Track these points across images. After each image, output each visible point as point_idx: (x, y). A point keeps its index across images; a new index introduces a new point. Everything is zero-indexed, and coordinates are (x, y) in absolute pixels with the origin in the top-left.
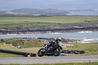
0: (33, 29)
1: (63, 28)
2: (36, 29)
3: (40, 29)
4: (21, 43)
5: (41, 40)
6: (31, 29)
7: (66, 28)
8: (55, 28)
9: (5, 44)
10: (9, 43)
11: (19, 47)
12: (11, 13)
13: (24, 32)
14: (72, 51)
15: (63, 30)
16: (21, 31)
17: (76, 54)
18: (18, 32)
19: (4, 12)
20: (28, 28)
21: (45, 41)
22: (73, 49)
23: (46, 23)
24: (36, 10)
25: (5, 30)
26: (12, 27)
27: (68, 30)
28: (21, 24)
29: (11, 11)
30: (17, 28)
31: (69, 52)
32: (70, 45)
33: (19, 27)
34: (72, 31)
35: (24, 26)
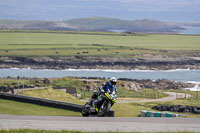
0: (110, 60)
1: (172, 59)
2: (116, 60)
3: (123, 60)
4: (85, 88)
5: (126, 83)
6: (104, 60)
7: (177, 59)
8: (155, 59)
9: (51, 90)
10: (59, 87)
11: (79, 95)
12: (65, 26)
13: (91, 65)
14: (187, 107)
15: (172, 63)
16: (85, 64)
17: (196, 113)
18: (78, 65)
19: (52, 23)
20: (98, 57)
21: (133, 85)
22: (189, 104)
23: (136, 48)
25: (51, 60)
26: (67, 54)
27: (181, 64)
28: (86, 50)
29: (67, 22)
30: (77, 57)
31: (181, 110)
32: (183, 95)
33: (81, 54)
34: (188, 66)
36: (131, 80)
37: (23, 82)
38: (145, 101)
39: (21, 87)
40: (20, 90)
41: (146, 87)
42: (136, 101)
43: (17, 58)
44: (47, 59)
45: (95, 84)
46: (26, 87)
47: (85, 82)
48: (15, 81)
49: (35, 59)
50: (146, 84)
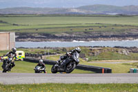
0: (108, 34)
2: (112, 34)
3: (117, 34)
4: (91, 54)
5: (119, 50)
6: (104, 34)
11: (87, 59)
12: (76, 11)
13: (95, 38)
16: (91, 37)
18: (86, 39)
20: (100, 32)
21: (124, 51)
23: (126, 26)
24: (112, 7)
25: (67, 35)
26: (78, 30)
28: (91, 27)
29: (77, 8)
30: (86, 33)
33: (88, 30)
35: (95, 29)
36: (123, 48)
37: (49, 51)
38: (132, 62)
39: (47, 54)
40: (47, 56)
41: (133, 52)
42: (126, 61)
43: (44, 34)
44: (65, 35)
45: (98, 51)
46: (50, 54)
47: (91, 50)
48: (43, 50)
49: (56, 35)
50: (134, 50)
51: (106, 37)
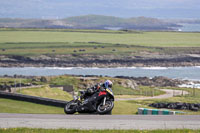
0: (106, 57)
1: (168, 57)
2: (112, 57)
3: (120, 57)
4: (82, 86)
5: (123, 81)
6: (101, 58)
7: (173, 57)
8: (152, 56)
9: (47, 88)
10: (56, 85)
12: (61, 24)
13: (87, 63)
14: (185, 104)
15: (168, 61)
16: (82, 62)
17: (193, 110)
18: (75, 63)
19: (47, 21)
20: (95, 55)
21: (130, 82)
22: (187, 101)
23: (133, 46)
24: (114, 18)
25: (48, 58)
26: (64, 52)
27: (178, 61)
28: (82, 46)
29: (63, 20)
30: (74, 55)
31: (179, 107)
32: (180, 92)
33: (78, 52)
34: (185, 63)
35: (88, 51)
36: (127, 78)
37: (20, 81)
38: (142, 98)
39: (18, 85)
40: (17, 89)
41: (143, 84)
42: (132, 98)
43: (14, 57)
44: (44, 57)
45: (92, 82)
46: (23, 85)
47: (82, 80)
48: (12, 80)
49: (32, 58)
50: (143, 81)
51: (104, 62)
